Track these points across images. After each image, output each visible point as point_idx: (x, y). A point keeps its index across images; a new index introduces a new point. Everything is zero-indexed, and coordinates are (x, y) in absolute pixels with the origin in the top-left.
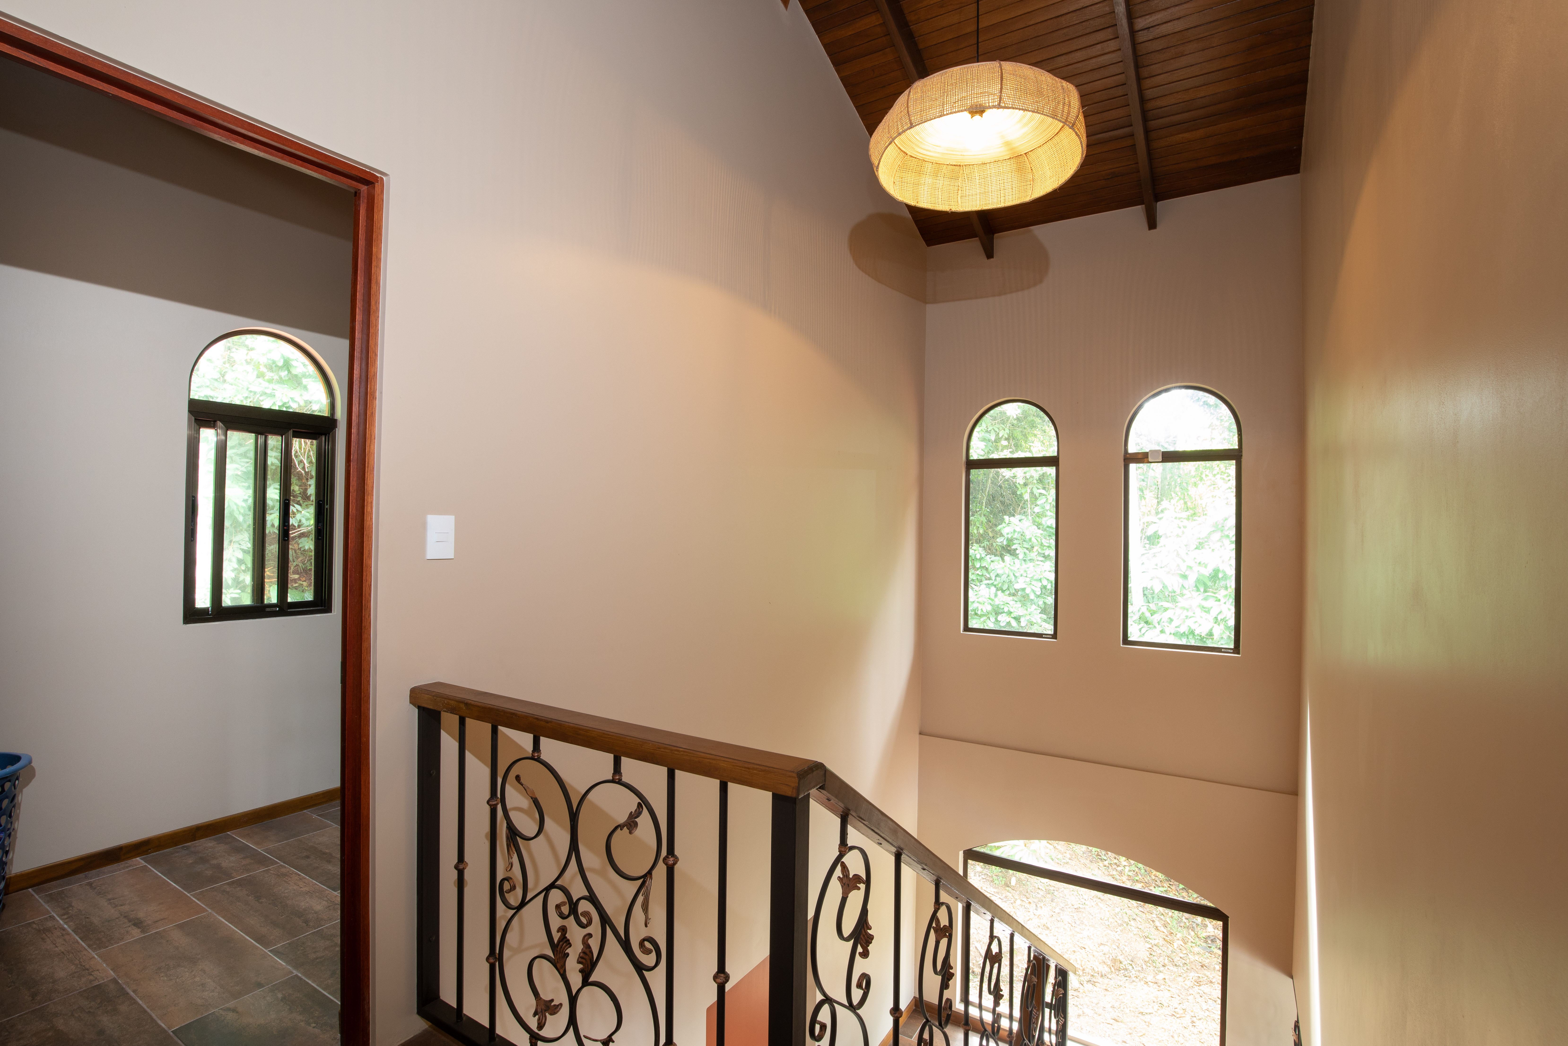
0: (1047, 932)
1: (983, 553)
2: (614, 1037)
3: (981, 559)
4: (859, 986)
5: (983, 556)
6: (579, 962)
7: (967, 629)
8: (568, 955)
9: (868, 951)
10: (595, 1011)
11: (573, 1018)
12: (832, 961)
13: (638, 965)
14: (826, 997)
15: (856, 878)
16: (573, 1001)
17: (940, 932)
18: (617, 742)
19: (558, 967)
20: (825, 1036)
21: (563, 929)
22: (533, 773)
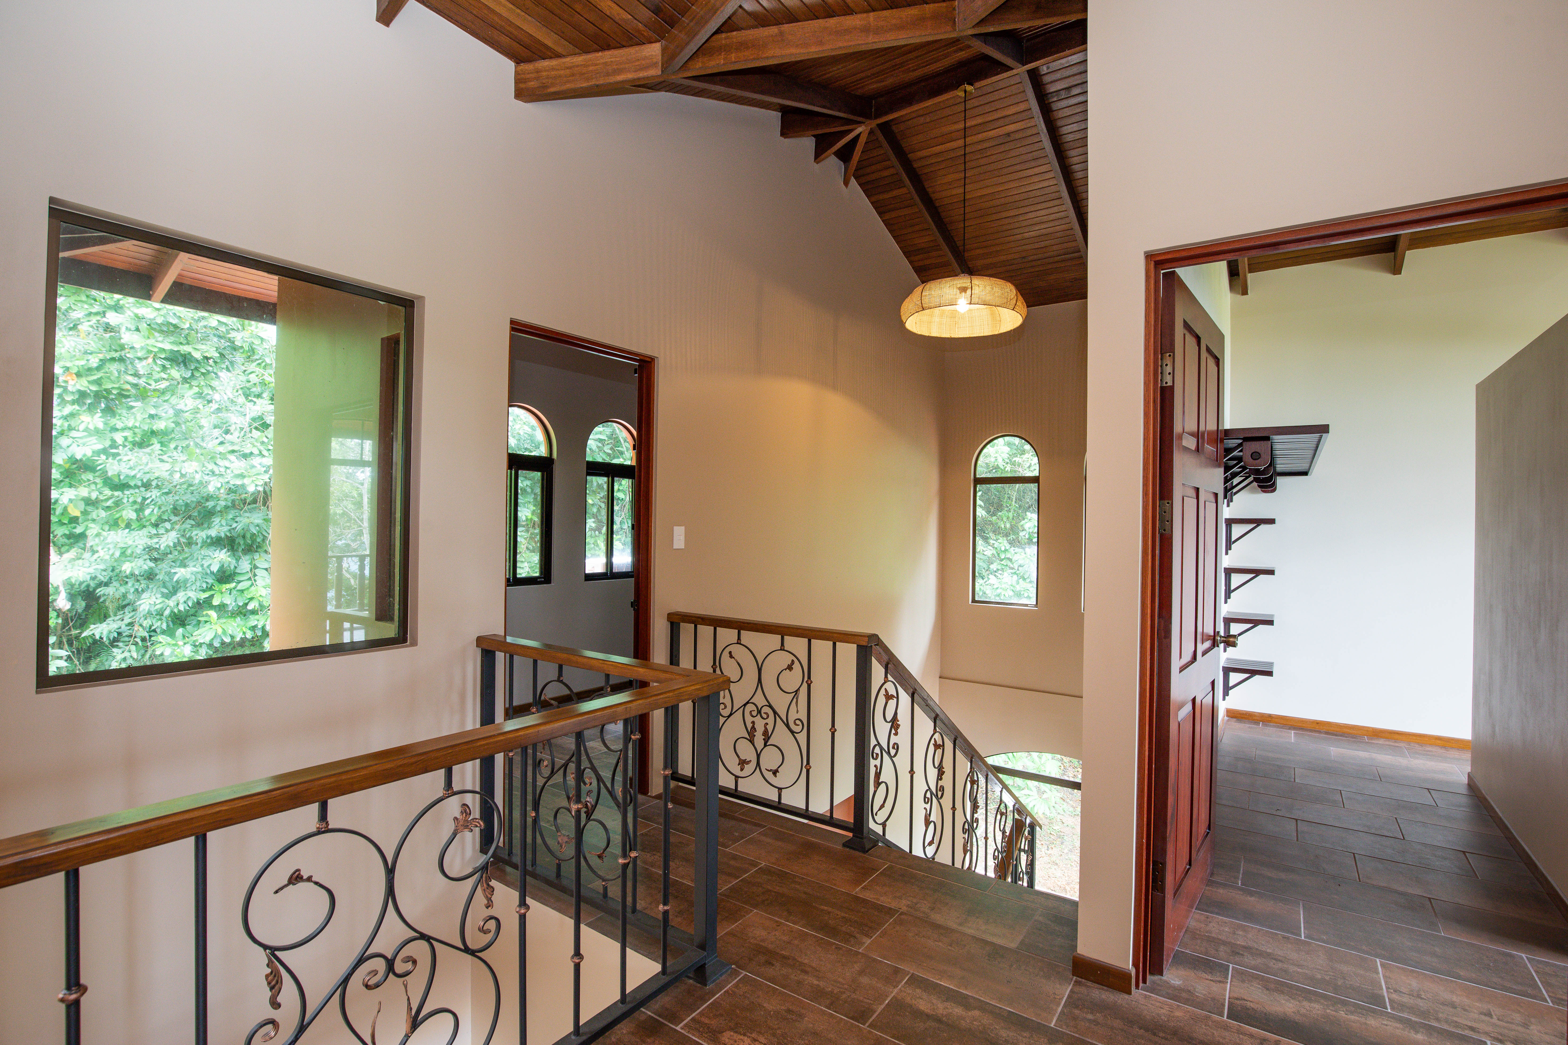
0: (1056, 867)
1: (1008, 546)
2: (779, 770)
4: (893, 748)
5: (1007, 548)
6: (763, 735)
7: (974, 601)
8: (755, 736)
9: (897, 732)
10: (770, 758)
11: (758, 764)
12: (882, 729)
13: (792, 732)
14: (879, 744)
15: (892, 697)
16: (758, 756)
17: (937, 746)
18: (783, 631)
19: (750, 741)
20: (878, 762)
21: (753, 723)
22: (737, 650)
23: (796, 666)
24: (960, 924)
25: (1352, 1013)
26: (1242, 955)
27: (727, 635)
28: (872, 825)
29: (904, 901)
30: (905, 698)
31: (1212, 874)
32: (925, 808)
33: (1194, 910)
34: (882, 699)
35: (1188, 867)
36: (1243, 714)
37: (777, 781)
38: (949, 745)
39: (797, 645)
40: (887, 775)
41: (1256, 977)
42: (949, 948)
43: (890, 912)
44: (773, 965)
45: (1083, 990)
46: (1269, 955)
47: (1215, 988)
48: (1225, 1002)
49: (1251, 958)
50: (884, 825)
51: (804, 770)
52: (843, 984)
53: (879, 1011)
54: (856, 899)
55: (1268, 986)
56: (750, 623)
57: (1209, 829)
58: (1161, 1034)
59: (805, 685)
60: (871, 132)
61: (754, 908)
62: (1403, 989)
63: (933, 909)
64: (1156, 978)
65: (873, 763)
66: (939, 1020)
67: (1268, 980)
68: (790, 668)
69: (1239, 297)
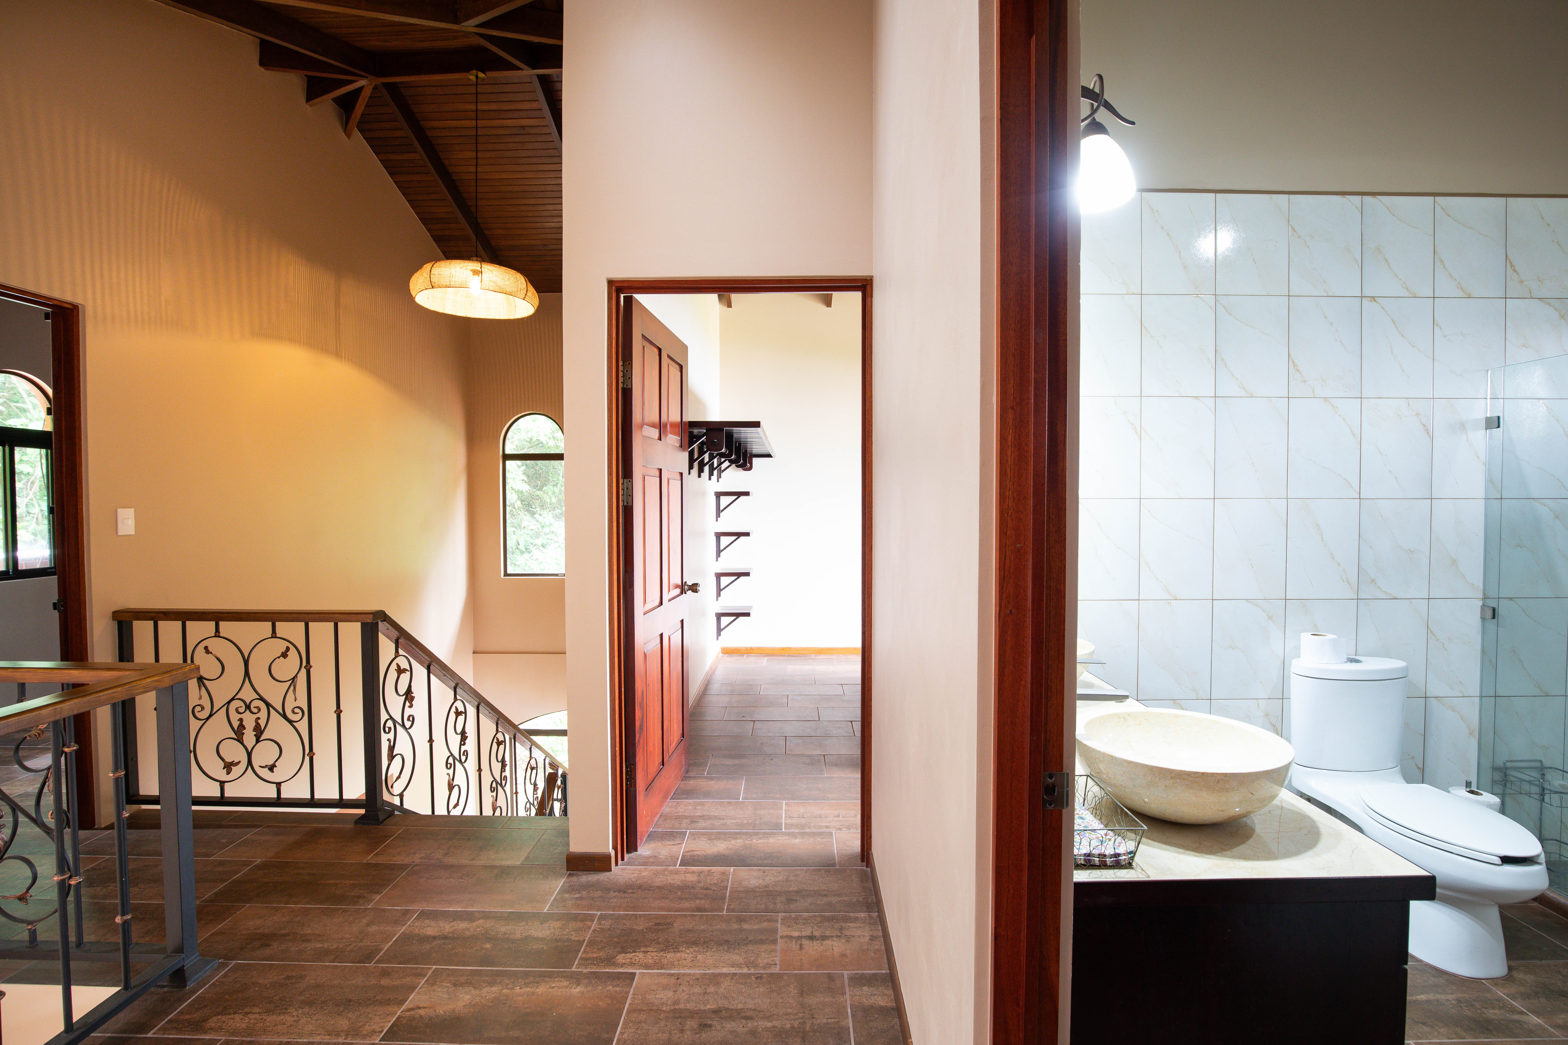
2: (276, 764)
3: (550, 525)
4: (409, 720)
6: (254, 731)
7: (506, 574)
8: (244, 733)
9: (412, 704)
10: (264, 754)
11: (250, 763)
12: (393, 703)
13: (291, 722)
14: (391, 718)
15: (405, 670)
16: (249, 755)
17: (458, 713)
18: (273, 617)
19: (238, 740)
20: (391, 736)
21: (241, 720)
22: (215, 645)
23: (293, 652)
24: (472, 860)
25: (760, 839)
26: (697, 822)
27: (199, 630)
28: (386, 797)
29: (418, 855)
30: (420, 671)
31: (687, 772)
32: (448, 774)
33: (668, 800)
34: (393, 674)
35: (662, 767)
36: (733, 650)
37: (275, 777)
38: (471, 711)
39: (293, 631)
40: (403, 746)
41: (703, 834)
42: (460, 880)
43: (403, 867)
44: (269, 946)
45: (574, 879)
46: (716, 817)
47: (674, 849)
48: (679, 856)
49: (703, 822)
50: (401, 796)
51: (307, 759)
52: (349, 939)
53: (386, 948)
54: (368, 865)
55: (710, 837)
56: (231, 613)
57: (683, 737)
58: (630, 891)
59: (304, 671)
60: (375, 88)
61: (247, 903)
62: (795, 815)
63: (446, 854)
64: (633, 855)
65: (384, 737)
66: (445, 938)
67: (712, 834)
68: (284, 655)
69: (726, 308)
